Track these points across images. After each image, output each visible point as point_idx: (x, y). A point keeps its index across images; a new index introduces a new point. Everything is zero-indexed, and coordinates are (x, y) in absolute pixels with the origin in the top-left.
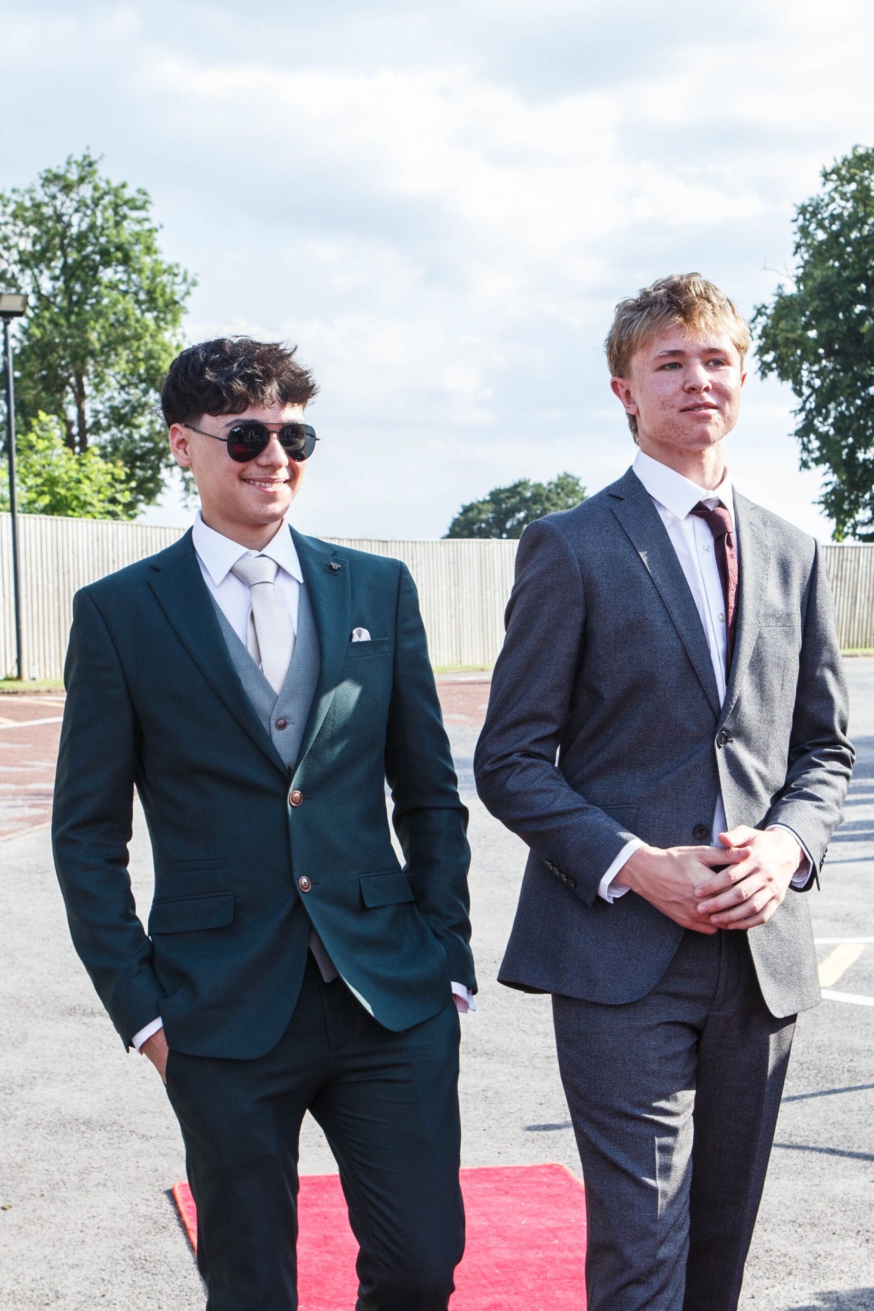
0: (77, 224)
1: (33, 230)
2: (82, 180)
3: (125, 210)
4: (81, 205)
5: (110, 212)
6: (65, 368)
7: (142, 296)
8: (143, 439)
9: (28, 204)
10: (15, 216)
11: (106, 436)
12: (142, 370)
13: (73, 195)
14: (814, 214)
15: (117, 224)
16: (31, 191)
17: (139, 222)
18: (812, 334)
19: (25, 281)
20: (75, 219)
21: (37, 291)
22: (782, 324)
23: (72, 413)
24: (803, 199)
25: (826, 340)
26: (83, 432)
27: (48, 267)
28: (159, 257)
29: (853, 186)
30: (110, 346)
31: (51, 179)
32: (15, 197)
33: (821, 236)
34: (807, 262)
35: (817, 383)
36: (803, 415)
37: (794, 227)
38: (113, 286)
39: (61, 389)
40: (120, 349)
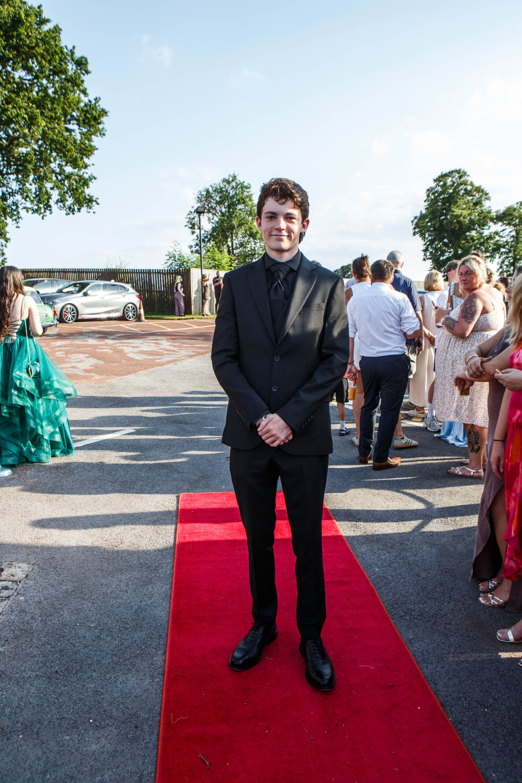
0: (232, 193)
1: (220, 195)
2: (233, 181)
3: (244, 189)
4: (233, 187)
5: (240, 190)
6: (228, 232)
7: (248, 213)
8: (249, 251)
9: (218, 187)
10: (215, 191)
11: (239, 250)
12: (248, 233)
13: (231, 185)
14: (431, 191)
15: (242, 193)
16: (220, 184)
17: (248, 192)
18: (429, 224)
19: (218, 208)
20: (231, 192)
21: (221, 211)
22: (421, 222)
23: (230, 244)
24: (428, 187)
25: (433, 226)
26: (233, 249)
27: (224, 205)
28: (253, 202)
29: (442, 183)
30: (240, 225)
31: (225, 181)
32: (215, 186)
33: (433, 197)
34: (428, 205)
35: (430, 238)
36: (425, 246)
37: (426, 195)
38: (240, 210)
39: (227, 238)
40: (243, 227)
